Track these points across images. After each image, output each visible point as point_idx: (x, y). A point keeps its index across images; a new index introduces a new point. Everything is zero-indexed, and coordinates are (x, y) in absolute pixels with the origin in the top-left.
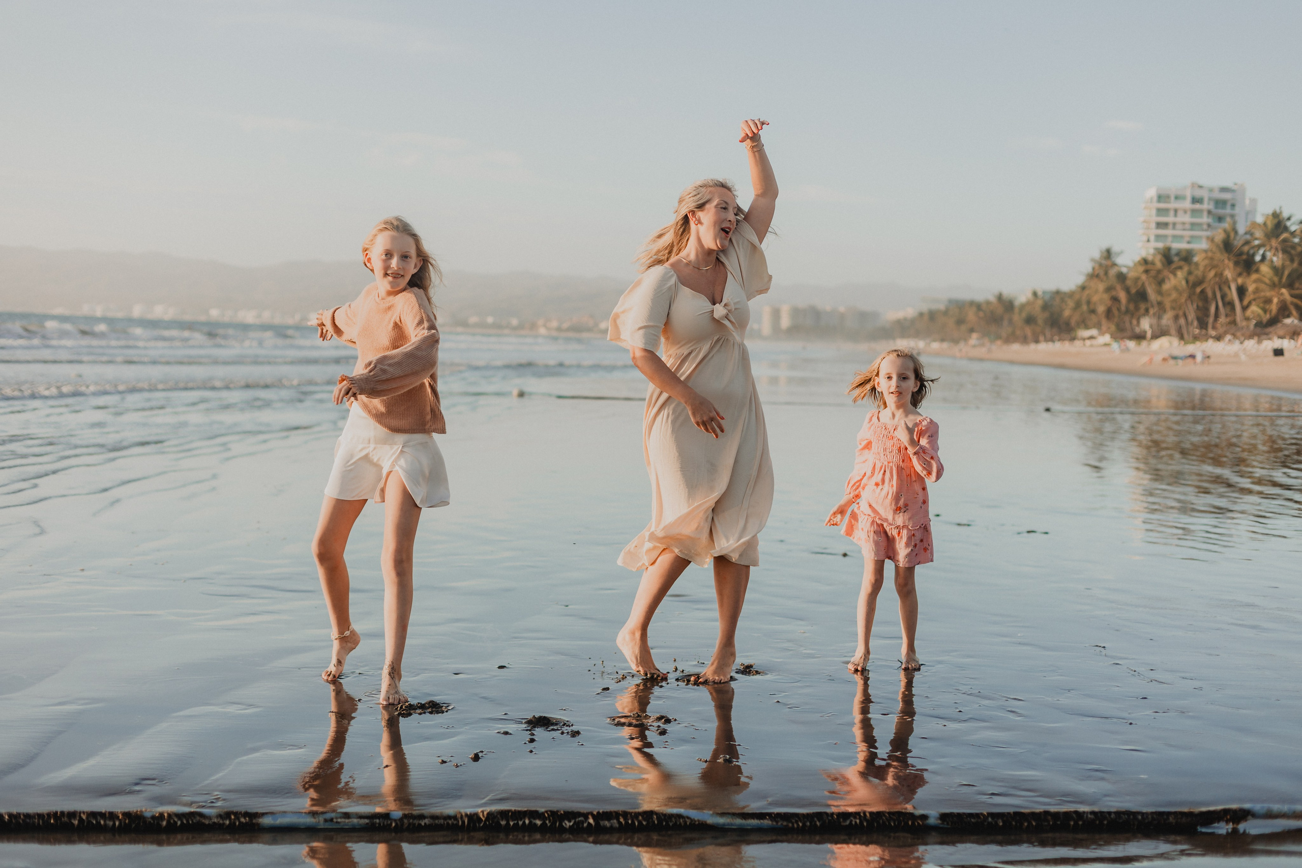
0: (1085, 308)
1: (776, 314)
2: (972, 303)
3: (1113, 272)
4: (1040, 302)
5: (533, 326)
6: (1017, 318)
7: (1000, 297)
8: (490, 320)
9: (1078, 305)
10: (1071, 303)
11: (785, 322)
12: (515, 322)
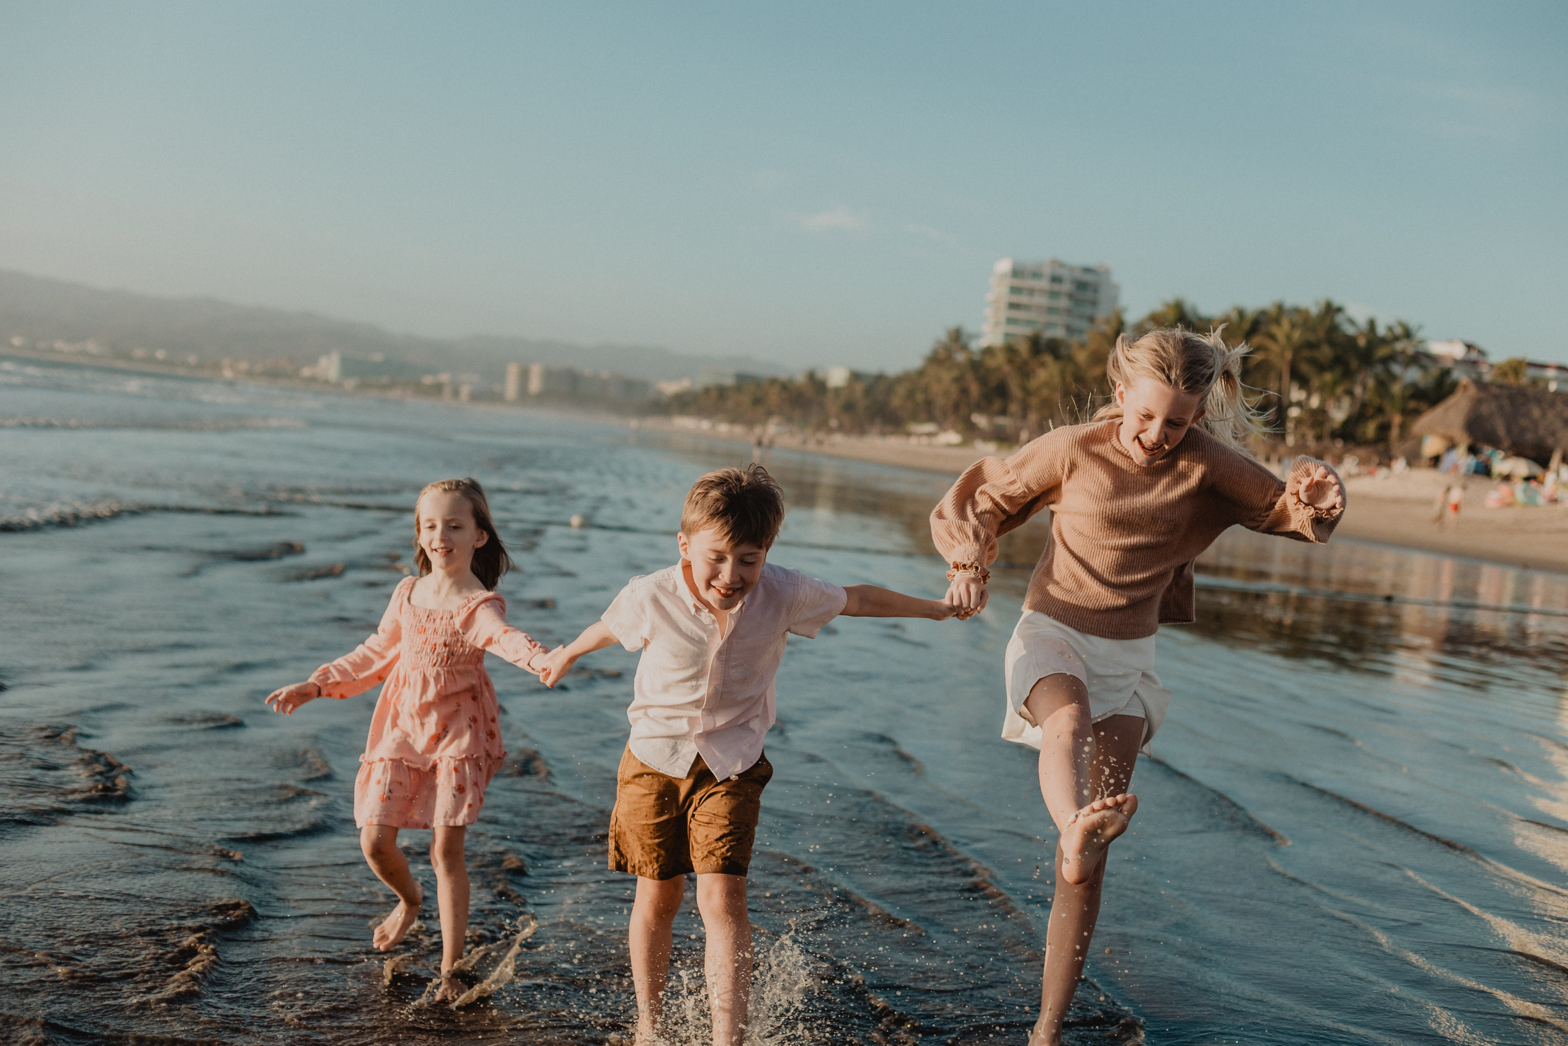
0: (920, 397)
1: (524, 375)
2: (773, 381)
3: (961, 357)
4: (859, 388)
5: (217, 367)
6: (833, 406)
7: (811, 376)
8: (160, 354)
9: (911, 395)
10: (901, 390)
11: (535, 385)
12: (192, 359)
